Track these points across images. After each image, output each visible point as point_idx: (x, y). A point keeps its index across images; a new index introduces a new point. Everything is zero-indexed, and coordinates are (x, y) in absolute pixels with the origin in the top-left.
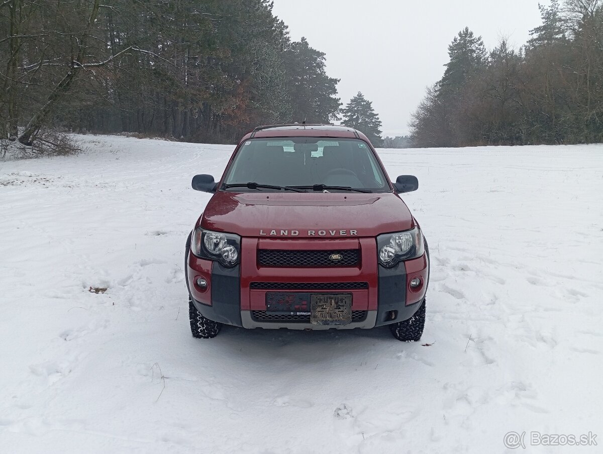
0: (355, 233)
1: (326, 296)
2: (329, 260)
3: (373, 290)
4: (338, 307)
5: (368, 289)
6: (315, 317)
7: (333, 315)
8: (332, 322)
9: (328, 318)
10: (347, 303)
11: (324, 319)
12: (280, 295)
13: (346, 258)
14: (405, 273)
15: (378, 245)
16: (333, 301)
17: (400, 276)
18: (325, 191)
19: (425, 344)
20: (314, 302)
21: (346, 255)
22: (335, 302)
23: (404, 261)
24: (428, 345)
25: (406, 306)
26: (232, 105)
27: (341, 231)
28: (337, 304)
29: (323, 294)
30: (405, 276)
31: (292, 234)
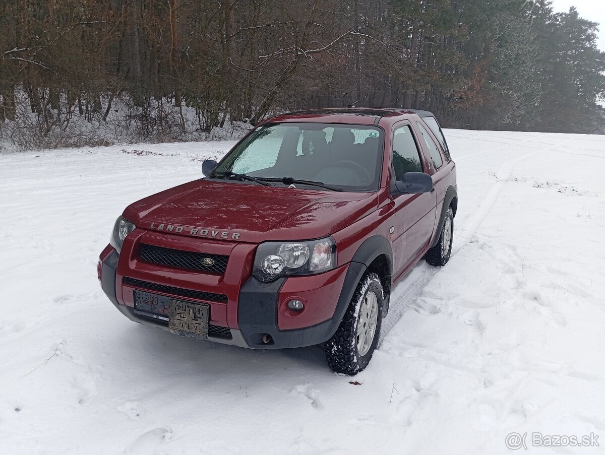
0: (237, 237)
1: (184, 304)
2: (200, 264)
3: (232, 305)
4: (195, 318)
5: (227, 303)
6: (174, 325)
7: (191, 326)
8: (188, 333)
9: (186, 329)
10: (204, 314)
11: (182, 329)
12: (145, 295)
13: (218, 265)
14: (276, 292)
15: (257, 254)
16: (191, 310)
17: (268, 294)
18: (292, 185)
19: (354, 381)
20: (173, 309)
21: (218, 261)
22: (193, 312)
23: (288, 277)
24: (357, 383)
25: (280, 331)
26: (463, 86)
27: (223, 233)
28: (195, 314)
29: (182, 301)
30: (276, 295)
31: (177, 231)
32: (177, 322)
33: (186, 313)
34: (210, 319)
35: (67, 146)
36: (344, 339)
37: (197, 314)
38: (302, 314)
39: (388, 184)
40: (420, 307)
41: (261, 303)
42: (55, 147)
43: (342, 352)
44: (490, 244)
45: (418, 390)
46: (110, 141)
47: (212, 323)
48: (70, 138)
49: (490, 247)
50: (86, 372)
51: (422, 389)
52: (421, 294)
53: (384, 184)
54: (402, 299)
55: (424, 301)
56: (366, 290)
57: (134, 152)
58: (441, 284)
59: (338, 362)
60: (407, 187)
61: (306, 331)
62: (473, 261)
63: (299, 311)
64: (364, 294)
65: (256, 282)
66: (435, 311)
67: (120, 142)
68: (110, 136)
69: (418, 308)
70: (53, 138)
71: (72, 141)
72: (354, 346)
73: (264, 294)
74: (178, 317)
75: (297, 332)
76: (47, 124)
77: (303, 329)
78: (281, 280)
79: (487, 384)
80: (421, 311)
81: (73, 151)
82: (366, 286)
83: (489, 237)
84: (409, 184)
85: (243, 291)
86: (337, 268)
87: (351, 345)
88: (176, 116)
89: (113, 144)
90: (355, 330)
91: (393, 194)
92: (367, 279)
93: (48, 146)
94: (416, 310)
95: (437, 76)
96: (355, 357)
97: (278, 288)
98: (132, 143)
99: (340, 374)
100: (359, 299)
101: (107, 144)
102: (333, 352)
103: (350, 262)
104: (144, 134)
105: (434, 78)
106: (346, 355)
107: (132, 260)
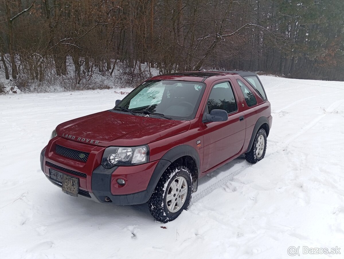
0: (97, 143)
2: (79, 157)
3: (89, 179)
4: (73, 185)
5: (86, 178)
6: (64, 188)
7: (71, 189)
8: (70, 193)
9: (69, 190)
10: (76, 183)
11: (67, 190)
12: (53, 172)
13: (86, 158)
14: (110, 174)
15: (104, 152)
16: (71, 181)
17: (106, 175)
18: (147, 115)
19: (164, 226)
20: (64, 179)
21: (87, 155)
22: (72, 182)
23: (120, 166)
24: (165, 228)
25: (113, 195)
26: (322, 54)
27: (92, 140)
28: (73, 183)
29: (68, 176)
30: (110, 175)
31: (72, 138)
32: (66, 186)
33: (69, 182)
34: (79, 186)
35: (88, 89)
36: (156, 202)
37: (74, 183)
38: (124, 187)
39: (201, 115)
40: (228, 187)
41: (102, 179)
42: (82, 90)
43: (156, 209)
44: (292, 152)
45: (196, 235)
46: (110, 86)
47: (80, 188)
48: (90, 84)
49: (292, 154)
50: (30, 209)
51: (199, 235)
52: (233, 180)
53: (198, 115)
54: (220, 182)
55: (231, 184)
56: (173, 175)
57: (120, 92)
58: (246, 175)
59: (155, 215)
60: (212, 118)
61: (128, 196)
62: (275, 162)
63: (123, 185)
64: (171, 178)
65: (103, 168)
66: (234, 190)
67: (116, 87)
68: (111, 84)
69: (226, 188)
70: (82, 85)
71: (91, 87)
72: (163, 206)
73: (104, 174)
74: (66, 184)
75: (123, 197)
76: (79, 77)
77: (126, 195)
78: (116, 167)
79: (239, 235)
80: (227, 189)
81: (90, 92)
82: (174, 173)
83: (296, 147)
84: (213, 116)
85: (94, 172)
86: (149, 162)
87: (160, 206)
88: (146, 73)
89: (112, 88)
90: (163, 198)
91: (204, 122)
92: (176, 169)
93: (78, 89)
94: (225, 189)
95: (306, 48)
96: (164, 213)
97: (112, 172)
98: (122, 88)
99: (157, 222)
100: (167, 180)
101: (109, 88)
102: (152, 209)
103: (160, 159)
104: (129, 83)
105: (304, 49)
106: (158, 211)
107: (50, 152)
